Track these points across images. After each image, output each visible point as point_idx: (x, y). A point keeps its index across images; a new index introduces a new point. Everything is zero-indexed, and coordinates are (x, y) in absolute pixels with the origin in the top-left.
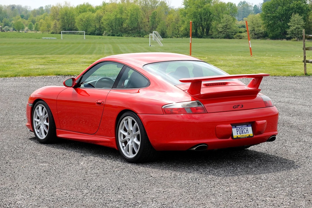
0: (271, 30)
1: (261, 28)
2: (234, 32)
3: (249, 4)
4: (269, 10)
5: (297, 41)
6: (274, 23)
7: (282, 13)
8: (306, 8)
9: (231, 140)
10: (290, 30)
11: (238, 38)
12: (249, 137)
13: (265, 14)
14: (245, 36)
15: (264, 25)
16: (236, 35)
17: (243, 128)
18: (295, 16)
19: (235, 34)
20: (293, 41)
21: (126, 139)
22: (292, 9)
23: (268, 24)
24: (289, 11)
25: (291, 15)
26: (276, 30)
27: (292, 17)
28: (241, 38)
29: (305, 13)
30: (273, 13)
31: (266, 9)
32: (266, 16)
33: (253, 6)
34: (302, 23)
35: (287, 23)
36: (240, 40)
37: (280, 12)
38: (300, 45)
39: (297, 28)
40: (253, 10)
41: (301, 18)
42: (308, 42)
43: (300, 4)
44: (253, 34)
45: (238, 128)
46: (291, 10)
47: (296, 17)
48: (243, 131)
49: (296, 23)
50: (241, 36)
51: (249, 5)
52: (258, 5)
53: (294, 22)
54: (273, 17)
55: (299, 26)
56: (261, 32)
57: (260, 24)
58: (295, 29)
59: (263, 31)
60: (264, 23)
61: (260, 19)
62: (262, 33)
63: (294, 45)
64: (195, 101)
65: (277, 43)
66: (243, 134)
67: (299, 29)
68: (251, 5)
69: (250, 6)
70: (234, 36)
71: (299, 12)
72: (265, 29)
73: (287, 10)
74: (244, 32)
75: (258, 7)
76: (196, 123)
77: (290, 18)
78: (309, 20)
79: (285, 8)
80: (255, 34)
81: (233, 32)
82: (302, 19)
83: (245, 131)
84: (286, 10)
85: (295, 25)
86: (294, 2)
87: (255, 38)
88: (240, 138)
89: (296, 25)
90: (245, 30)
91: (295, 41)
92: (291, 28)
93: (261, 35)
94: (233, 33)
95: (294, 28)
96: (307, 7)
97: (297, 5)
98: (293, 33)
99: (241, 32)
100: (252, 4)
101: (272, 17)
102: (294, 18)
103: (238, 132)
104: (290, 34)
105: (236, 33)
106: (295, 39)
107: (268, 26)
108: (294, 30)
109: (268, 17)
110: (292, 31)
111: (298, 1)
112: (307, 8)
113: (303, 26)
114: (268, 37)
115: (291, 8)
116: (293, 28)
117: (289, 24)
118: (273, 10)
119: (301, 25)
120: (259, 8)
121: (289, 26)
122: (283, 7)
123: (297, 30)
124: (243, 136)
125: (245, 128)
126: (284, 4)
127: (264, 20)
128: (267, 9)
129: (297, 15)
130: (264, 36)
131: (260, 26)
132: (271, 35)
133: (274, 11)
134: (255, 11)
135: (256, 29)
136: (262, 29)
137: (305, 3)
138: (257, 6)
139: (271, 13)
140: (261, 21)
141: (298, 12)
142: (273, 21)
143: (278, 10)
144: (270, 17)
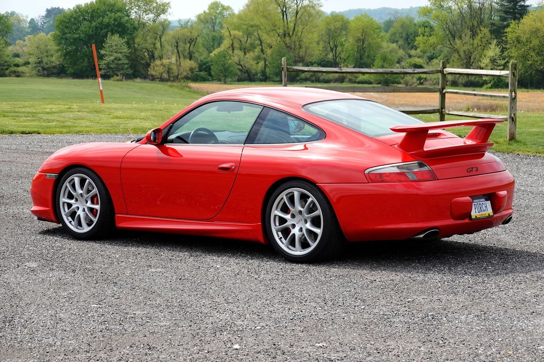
0: (71, 62)
1: (54, 59)
2: (6, 64)
3: (20, 16)
4: (67, 27)
5: (121, 80)
6: (77, 50)
7: (91, 32)
8: (129, 25)
9: (468, 222)
10: (104, 62)
11: (13, 75)
12: (489, 216)
13: (61, 35)
14: (25, 72)
15: (60, 53)
16: (8, 71)
17: (481, 203)
18: (113, 38)
19: (7, 69)
20: (115, 81)
21: (288, 225)
22: (108, 25)
23: (66, 51)
24: (102, 29)
25: (106, 36)
26: (81, 62)
27: (107, 39)
28: (18, 75)
29: (129, 34)
30: (74, 32)
31: (61, 26)
32: (62, 38)
33: (29, 20)
34: (125, 49)
35: (100, 51)
36: (16, 78)
37: (86, 31)
38: (130, 87)
39: (116, 59)
40: (29, 27)
41: (123, 41)
42: (142, 82)
43: (121, 19)
44: (39, 68)
45: (476, 204)
46: (105, 28)
47: (114, 41)
48: (482, 208)
49: (114, 51)
50: (18, 72)
51: (21, 18)
52: (37, 19)
53: (111, 49)
54: (75, 39)
55: (119, 55)
56: (53, 64)
57: (52, 52)
58: (113, 61)
59: (58, 63)
60: (58, 51)
61: (52, 43)
62: (54, 67)
63: (121, 88)
64: (417, 162)
65: (91, 85)
66: (482, 213)
67: (120, 60)
68: (24, 18)
69: (24, 20)
70: (7, 72)
71: (119, 31)
72: (61, 60)
73: (98, 27)
74: (24, 66)
75: (37, 22)
76: (422, 195)
77: (104, 42)
78: (136, 46)
79: (94, 24)
80: (44, 69)
81: (4, 66)
82: (124, 44)
83: (484, 209)
84: (96, 28)
85: (113, 53)
86: (110, 15)
87: (44, 76)
88: (479, 218)
89: (115, 53)
90: (24, 62)
91: (118, 81)
92: (106, 58)
93: (55, 71)
94: (5, 68)
95: (112, 58)
96: (132, 23)
97: (115, 20)
98: (109, 68)
99: (17, 65)
100: (27, 17)
101: (72, 40)
102: (110, 42)
103: (476, 209)
104: (104, 69)
105: (9, 66)
106: (118, 78)
107: (65, 55)
108: (111, 62)
109: (66, 39)
110: (108, 64)
111: (116, 13)
112: (132, 25)
113: (126, 55)
114: (66, 74)
115: (105, 25)
116: (109, 59)
117: (102, 52)
118: (73, 27)
119: (124, 54)
120: (39, 24)
121: (103, 55)
122: (91, 23)
123: (116, 62)
124: (482, 215)
125: (483, 202)
126: (92, 17)
127: (59, 44)
128: (63, 26)
129: (116, 37)
130: (59, 72)
131: (52, 56)
132: (70, 70)
133: (76, 30)
134: (31, 29)
135: (45, 60)
136: (56, 60)
137: (128, 16)
138: (35, 20)
139: (70, 33)
140: (53, 47)
141: (117, 32)
142: (74, 47)
143: (82, 28)
144: (69, 40)
